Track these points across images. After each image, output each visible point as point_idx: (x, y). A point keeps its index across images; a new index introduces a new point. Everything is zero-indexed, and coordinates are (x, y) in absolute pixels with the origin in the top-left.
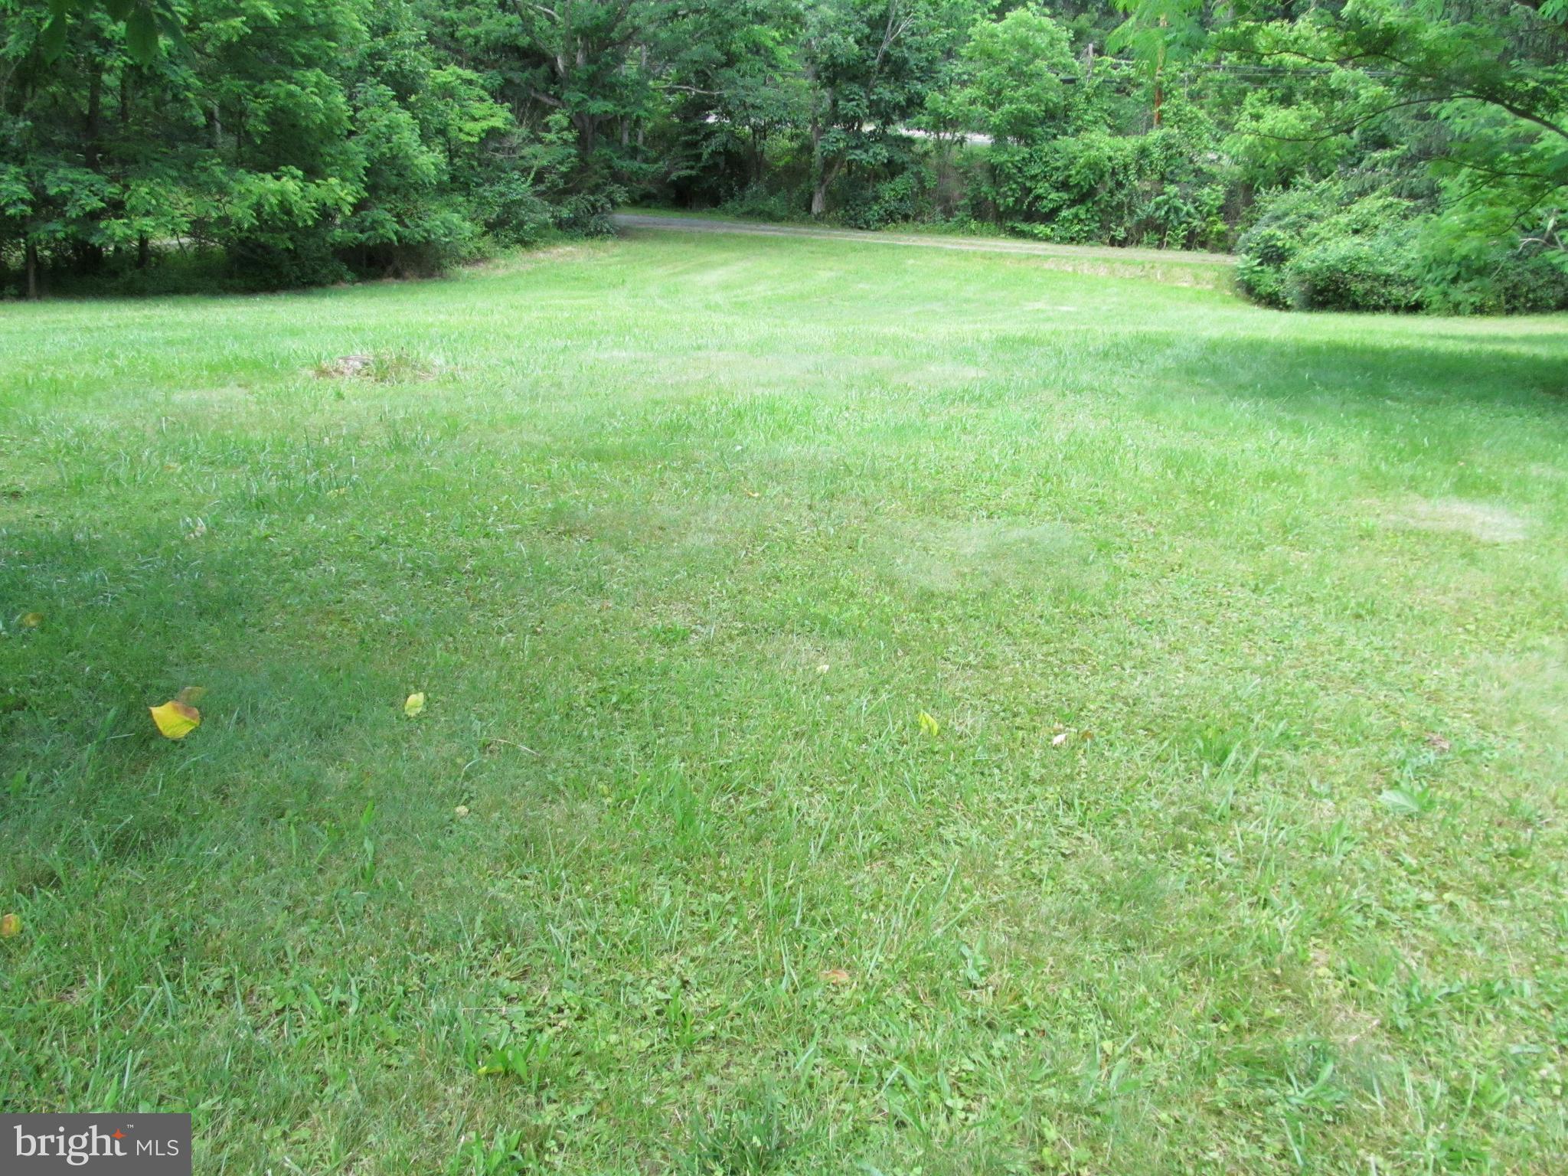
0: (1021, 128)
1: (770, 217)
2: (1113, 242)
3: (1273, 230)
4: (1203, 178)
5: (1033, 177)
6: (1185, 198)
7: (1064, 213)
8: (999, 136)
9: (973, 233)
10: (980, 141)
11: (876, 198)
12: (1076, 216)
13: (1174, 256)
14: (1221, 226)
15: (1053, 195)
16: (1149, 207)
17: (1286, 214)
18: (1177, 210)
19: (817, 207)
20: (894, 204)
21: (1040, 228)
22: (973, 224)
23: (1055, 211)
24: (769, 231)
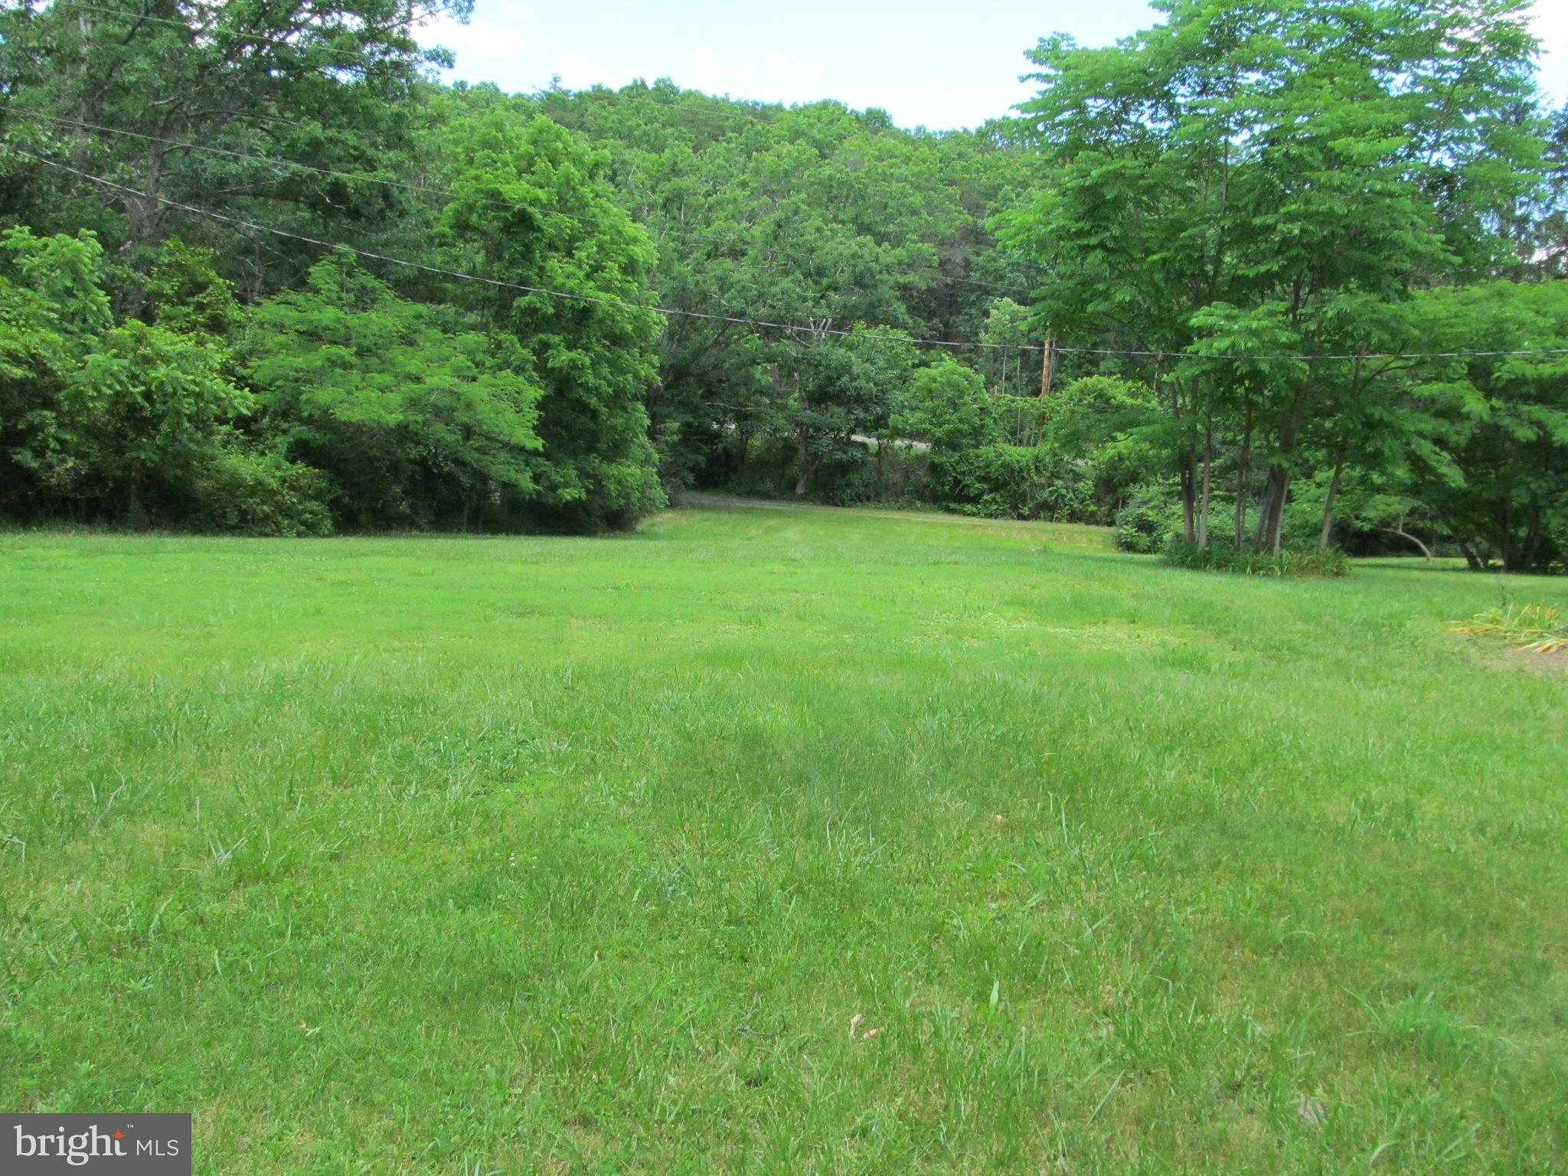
0: (952, 442)
1: (765, 496)
2: (1021, 517)
3: (1143, 510)
4: (1078, 477)
5: (963, 473)
6: (1067, 488)
7: (986, 497)
8: (937, 443)
9: (918, 510)
10: (921, 447)
11: (849, 485)
12: (994, 499)
13: (1065, 527)
14: (1093, 508)
15: (977, 485)
16: (1046, 494)
17: (1150, 500)
18: (1063, 496)
19: (800, 490)
20: (862, 489)
21: (968, 507)
22: (918, 504)
23: (979, 496)
24: (767, 505)
